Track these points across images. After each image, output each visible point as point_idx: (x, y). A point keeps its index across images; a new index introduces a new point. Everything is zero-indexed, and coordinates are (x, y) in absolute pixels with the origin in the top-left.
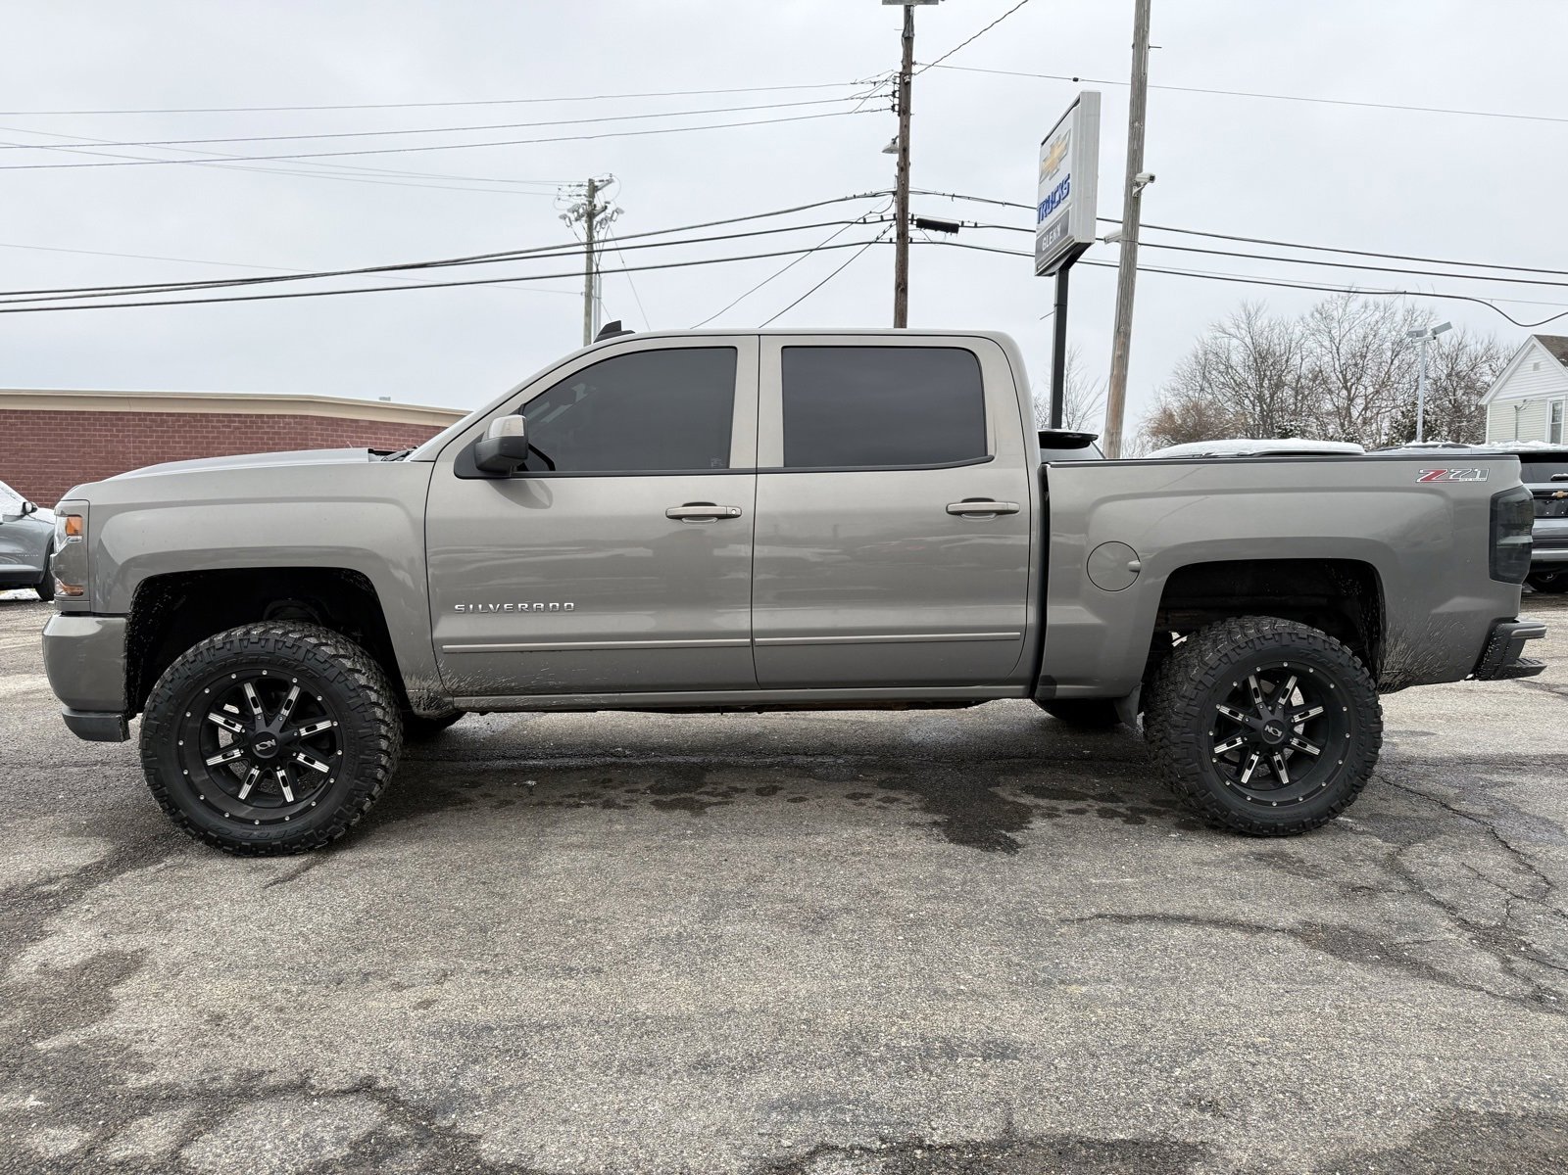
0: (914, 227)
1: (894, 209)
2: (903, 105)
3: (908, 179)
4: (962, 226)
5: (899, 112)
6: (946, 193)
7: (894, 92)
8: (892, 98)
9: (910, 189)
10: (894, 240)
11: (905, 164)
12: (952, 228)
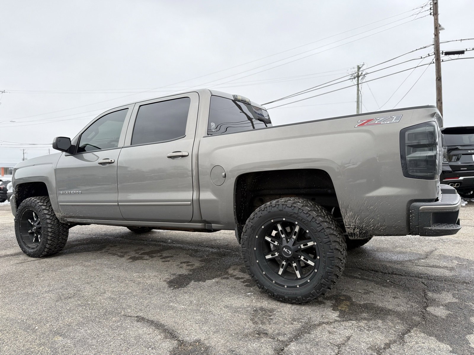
0: (444, 55)
1: (433, 50)
2: (434, 12)
3: (439, 39)
4: (466, 50)
5: (433, 15)
6: (457, 40)
7: (431, 8)
8: (430, 10)
9: (440, 42)
10: (435, 62)
11: (437, 33)
12: (462, 52)
